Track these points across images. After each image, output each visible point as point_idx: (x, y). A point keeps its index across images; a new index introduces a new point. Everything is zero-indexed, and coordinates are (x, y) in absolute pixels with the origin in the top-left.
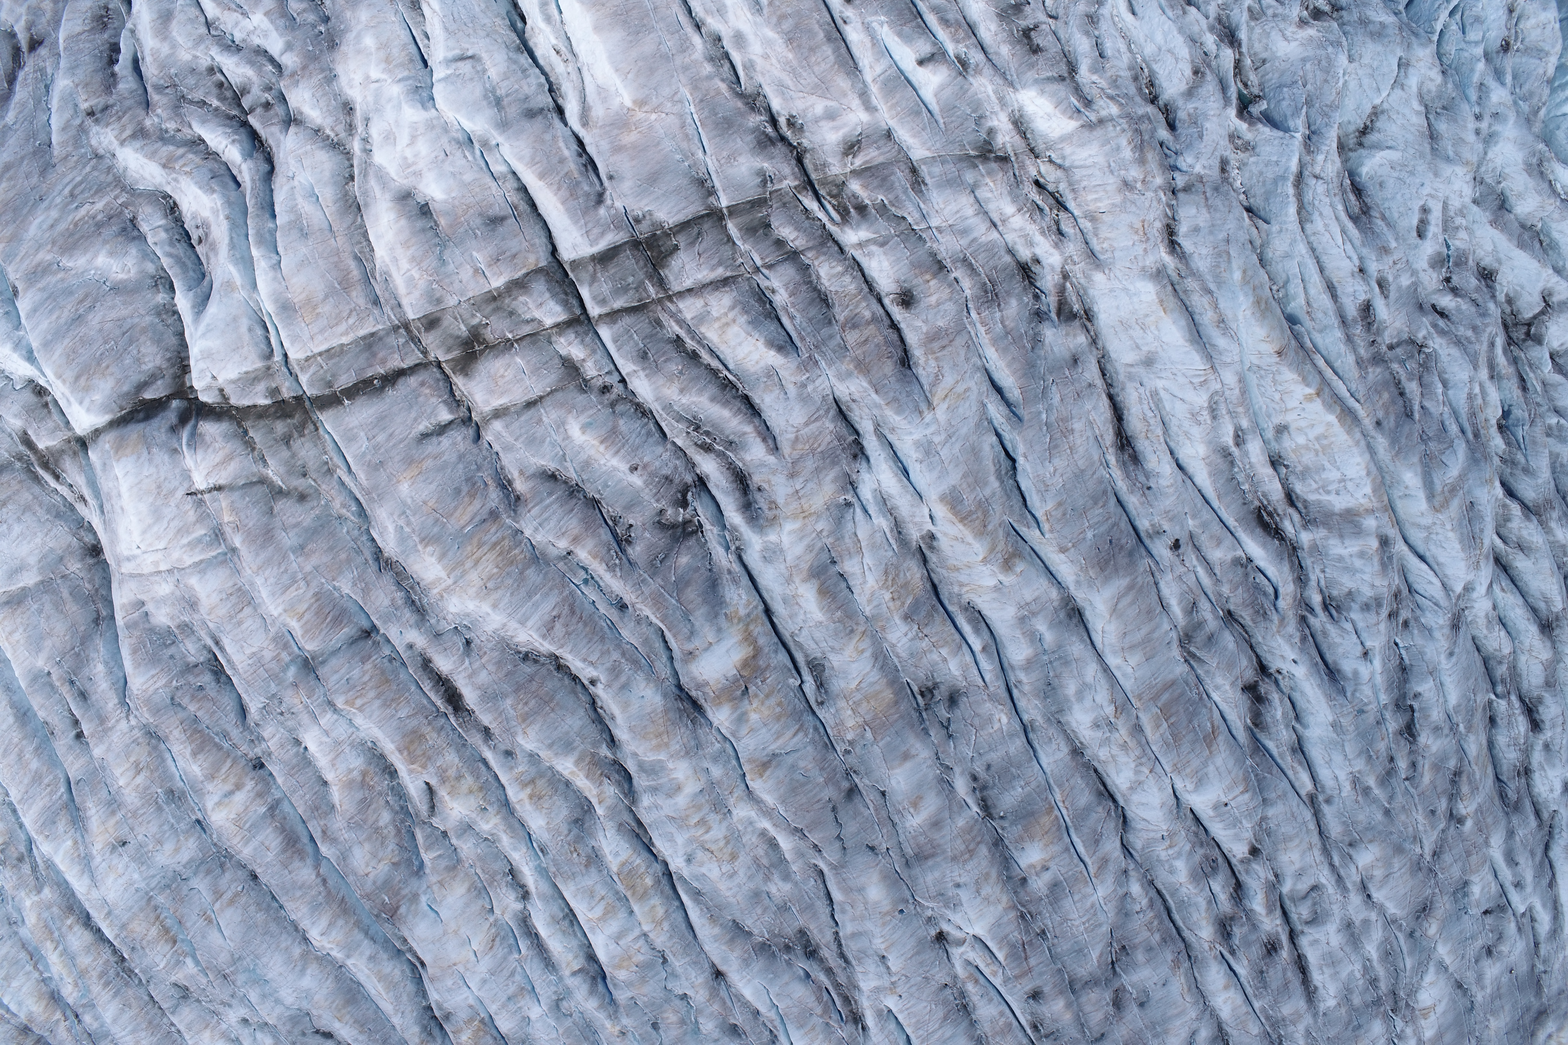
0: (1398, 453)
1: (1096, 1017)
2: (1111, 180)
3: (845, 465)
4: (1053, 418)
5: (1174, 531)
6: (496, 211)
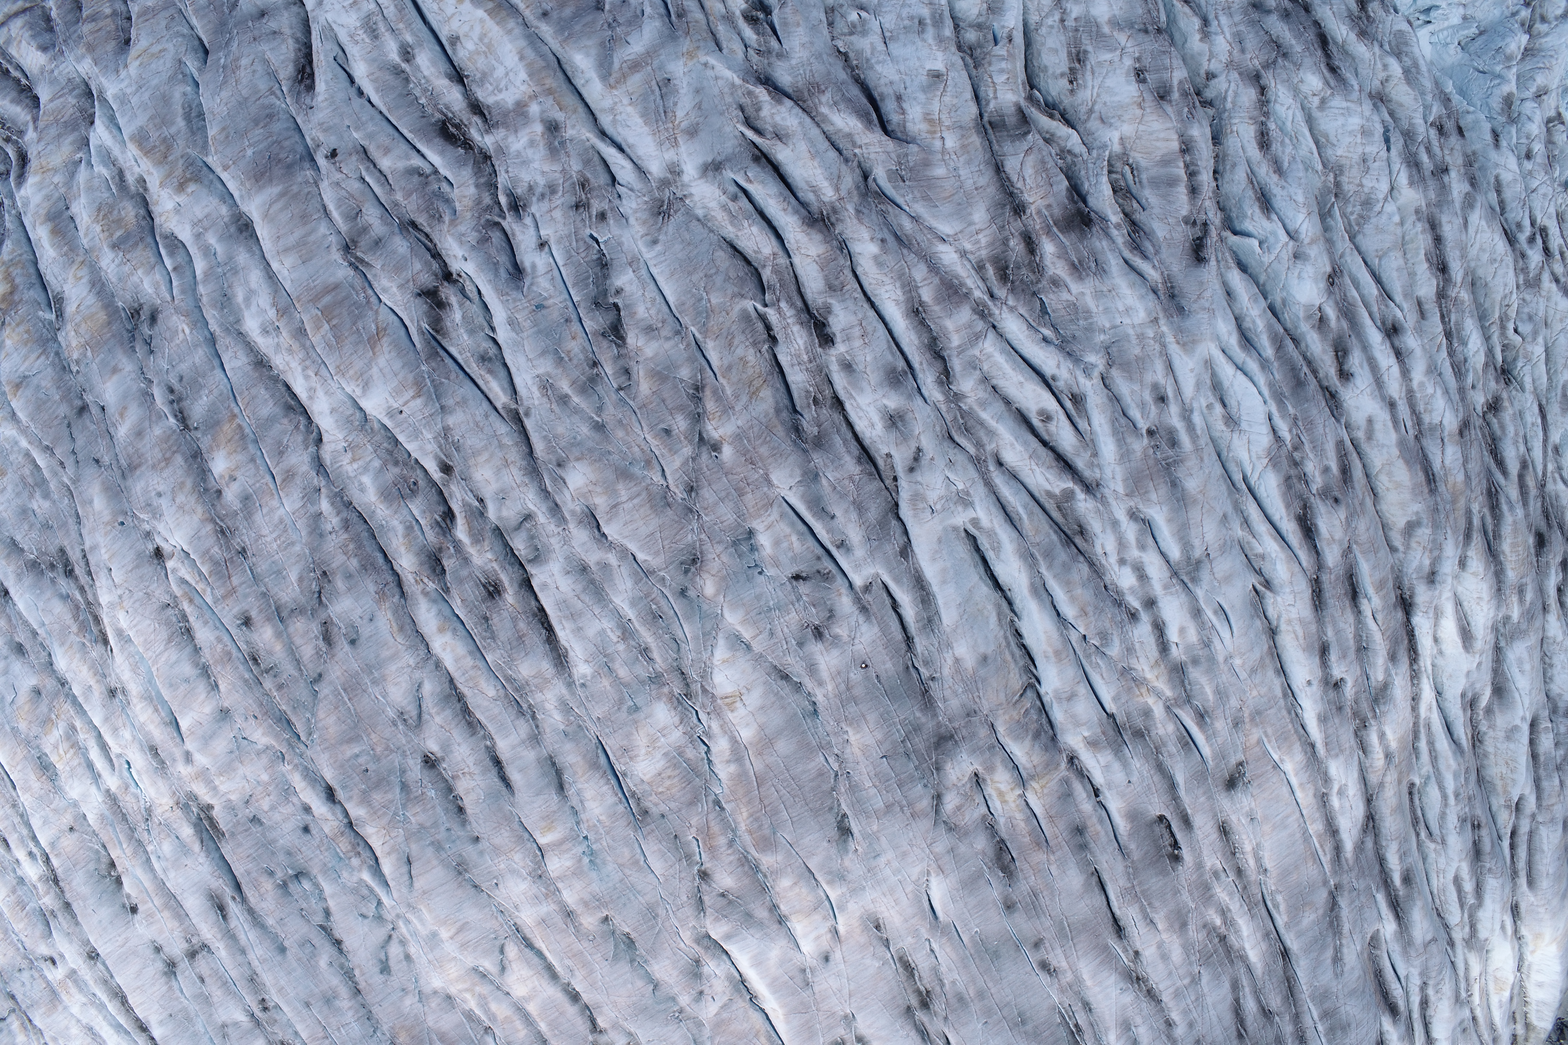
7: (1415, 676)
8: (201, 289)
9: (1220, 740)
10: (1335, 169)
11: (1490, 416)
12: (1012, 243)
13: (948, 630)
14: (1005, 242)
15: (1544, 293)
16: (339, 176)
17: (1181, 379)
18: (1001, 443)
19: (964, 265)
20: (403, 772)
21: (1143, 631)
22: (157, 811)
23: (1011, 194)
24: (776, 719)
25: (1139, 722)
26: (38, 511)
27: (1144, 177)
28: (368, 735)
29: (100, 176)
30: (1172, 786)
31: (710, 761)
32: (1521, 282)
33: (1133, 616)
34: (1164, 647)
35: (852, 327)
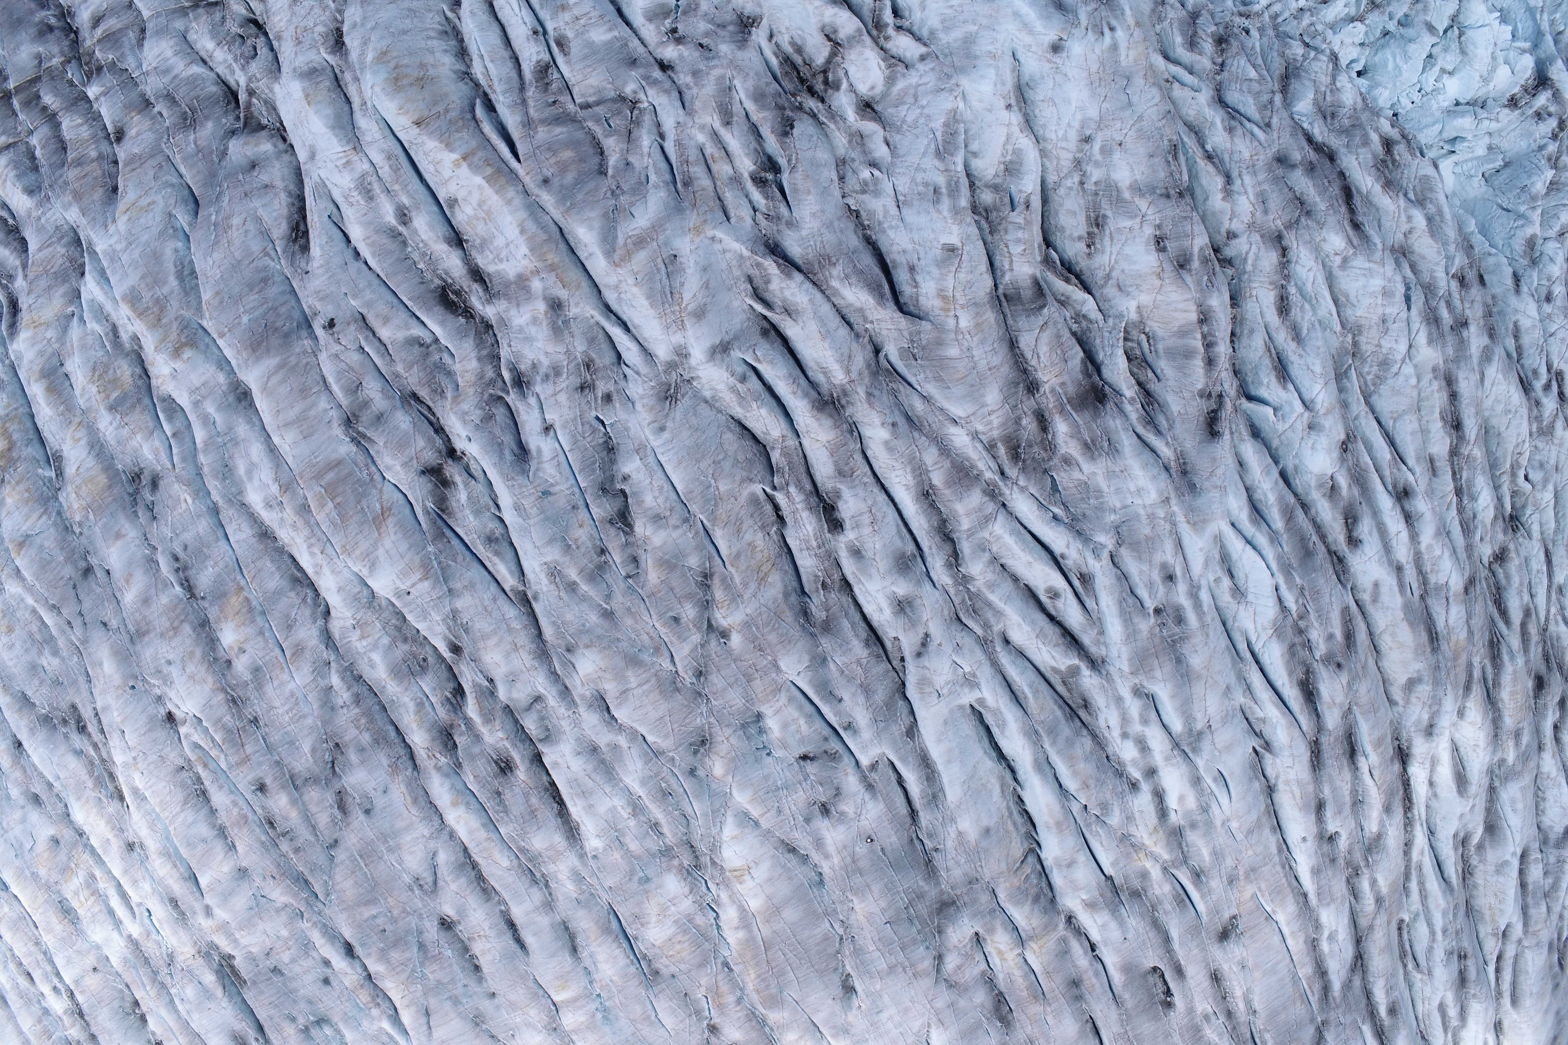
1: (323, 819)
5: (327, 311)
7: (1408, 824)
8: (202, 458)
9: (1214, 898)
10: (1352, 329)
11: (1495, 566)
12: (1024, 422)
13: (952, 806)
14: (1017, 421)
15: (1556, 441)
16: (337, 348)
17: (1189, 557)
18: (1008, 623)
19: (975, 447)
20: (420, 932)
21: (1143, 801)
22: (180, 959)
23: (1025, 371)
24: (783, 889)
25: (1136, 884)
26: (47, 668)
27: (1160, 347)
28: (385, 899)
29: (93, 332)
30: (1167, 940)
31: (718, 927)
32: (1534, 429)
33: (1134, 786)
34: (1163, 813)
35: (861, 514)
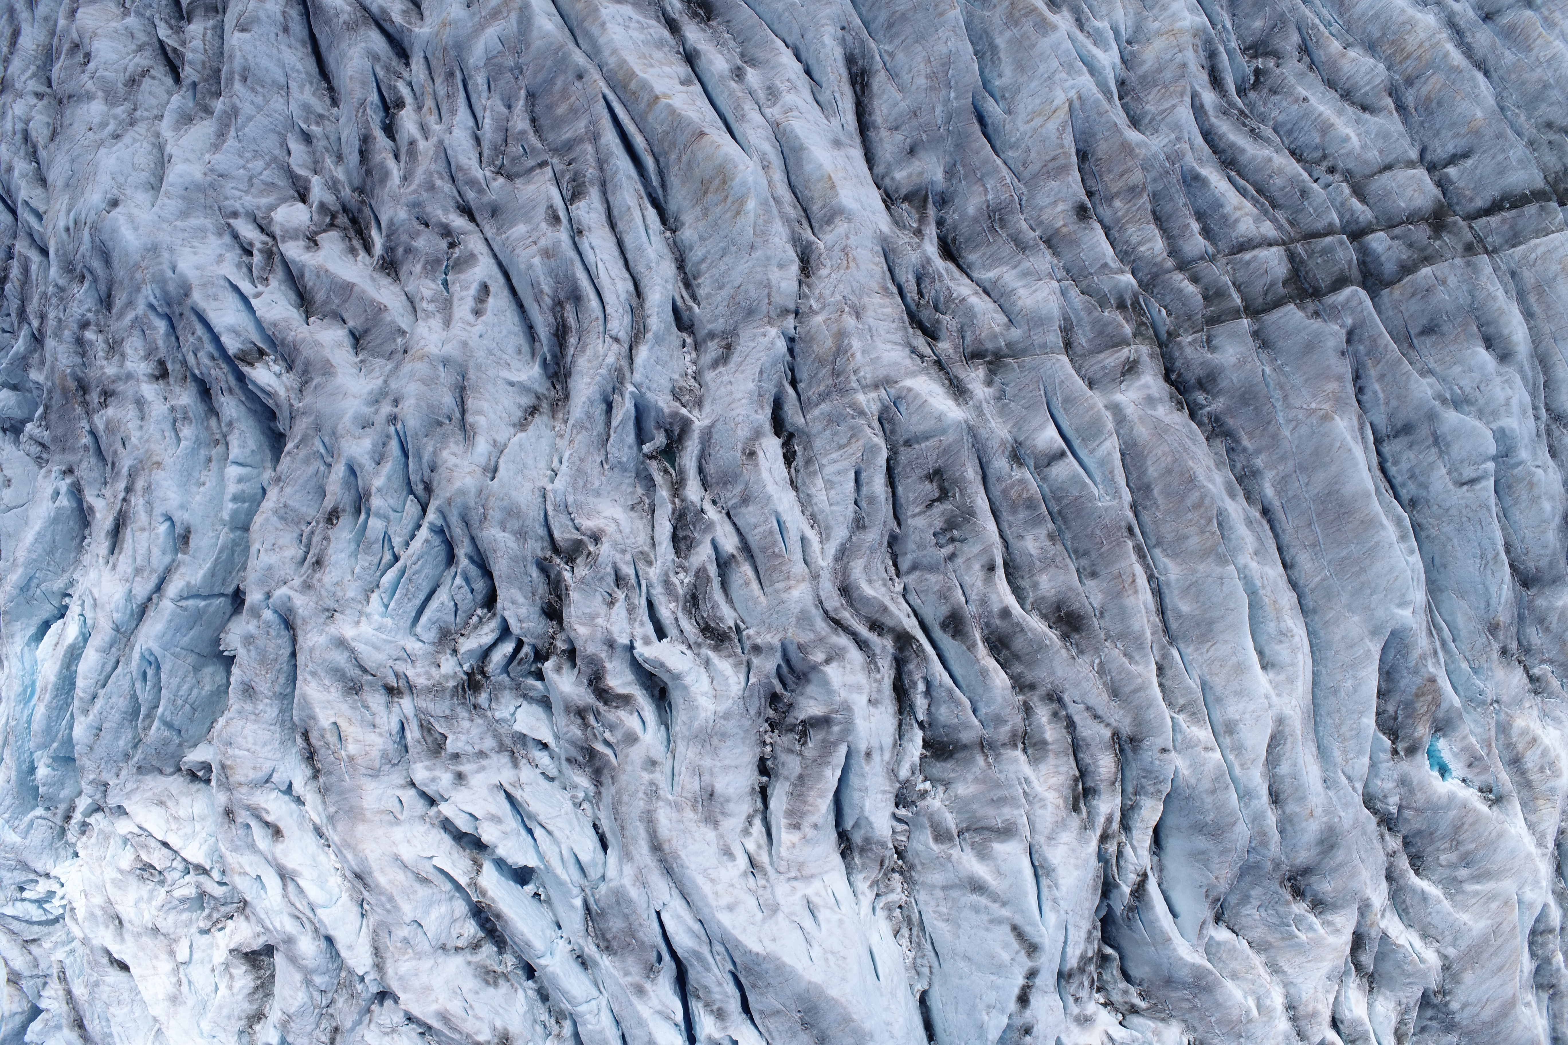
0: (560, 48)
2: (871, 321)
3: (1132, 77)
4: (944, 92)
6: (1429, 340)
